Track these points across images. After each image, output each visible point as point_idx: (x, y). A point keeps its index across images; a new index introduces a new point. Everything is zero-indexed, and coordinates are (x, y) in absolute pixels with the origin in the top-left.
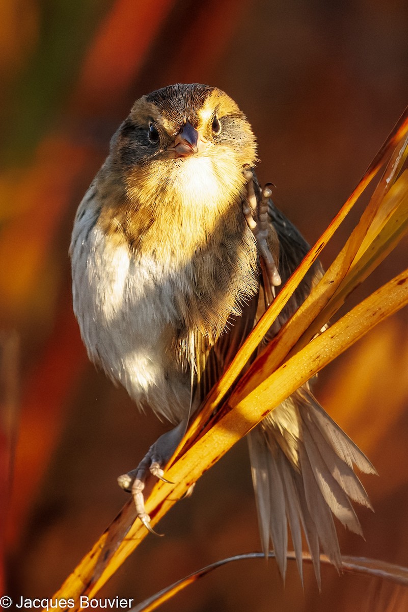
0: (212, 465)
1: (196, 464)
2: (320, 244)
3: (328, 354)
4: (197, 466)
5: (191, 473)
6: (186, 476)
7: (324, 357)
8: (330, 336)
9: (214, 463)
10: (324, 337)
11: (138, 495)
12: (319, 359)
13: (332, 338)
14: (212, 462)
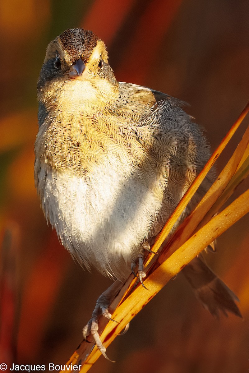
0: (148, 301)
1: (138, 301)
2: (216, 154)
3: (224, 227)
4: (138, 302)
5: (135, 308)
6: (131, 310)
7: (221, 229)
8: (225, 215)
9: (150, 300)
10: (221, 215)
11: (95, 334)
12: (218, 230)
13: (226, 216)
14: (148, 300)
